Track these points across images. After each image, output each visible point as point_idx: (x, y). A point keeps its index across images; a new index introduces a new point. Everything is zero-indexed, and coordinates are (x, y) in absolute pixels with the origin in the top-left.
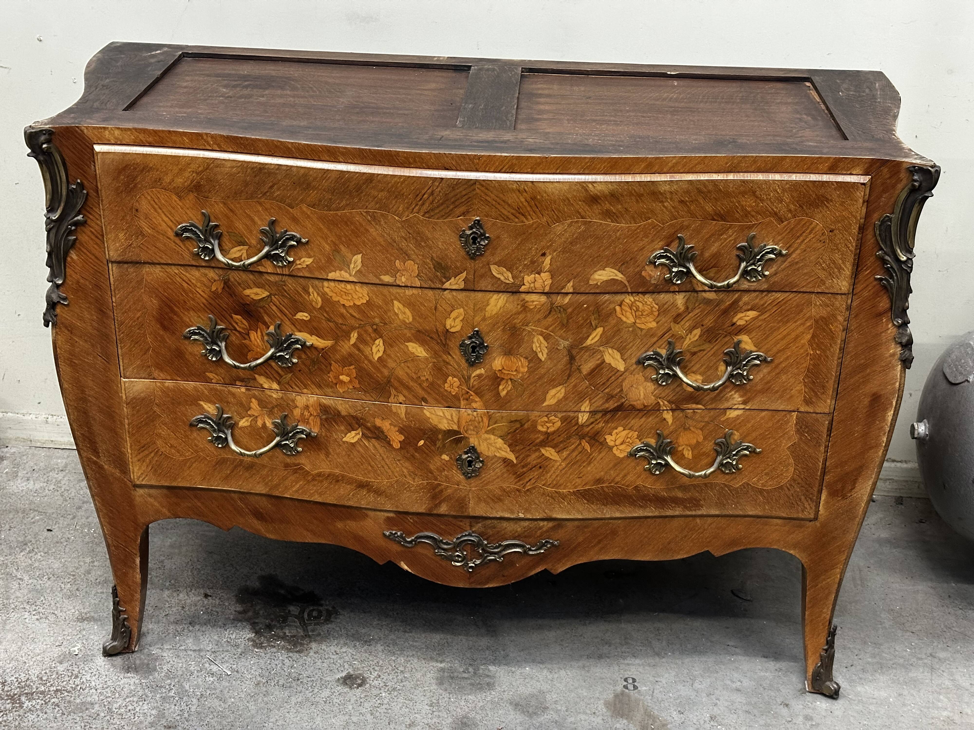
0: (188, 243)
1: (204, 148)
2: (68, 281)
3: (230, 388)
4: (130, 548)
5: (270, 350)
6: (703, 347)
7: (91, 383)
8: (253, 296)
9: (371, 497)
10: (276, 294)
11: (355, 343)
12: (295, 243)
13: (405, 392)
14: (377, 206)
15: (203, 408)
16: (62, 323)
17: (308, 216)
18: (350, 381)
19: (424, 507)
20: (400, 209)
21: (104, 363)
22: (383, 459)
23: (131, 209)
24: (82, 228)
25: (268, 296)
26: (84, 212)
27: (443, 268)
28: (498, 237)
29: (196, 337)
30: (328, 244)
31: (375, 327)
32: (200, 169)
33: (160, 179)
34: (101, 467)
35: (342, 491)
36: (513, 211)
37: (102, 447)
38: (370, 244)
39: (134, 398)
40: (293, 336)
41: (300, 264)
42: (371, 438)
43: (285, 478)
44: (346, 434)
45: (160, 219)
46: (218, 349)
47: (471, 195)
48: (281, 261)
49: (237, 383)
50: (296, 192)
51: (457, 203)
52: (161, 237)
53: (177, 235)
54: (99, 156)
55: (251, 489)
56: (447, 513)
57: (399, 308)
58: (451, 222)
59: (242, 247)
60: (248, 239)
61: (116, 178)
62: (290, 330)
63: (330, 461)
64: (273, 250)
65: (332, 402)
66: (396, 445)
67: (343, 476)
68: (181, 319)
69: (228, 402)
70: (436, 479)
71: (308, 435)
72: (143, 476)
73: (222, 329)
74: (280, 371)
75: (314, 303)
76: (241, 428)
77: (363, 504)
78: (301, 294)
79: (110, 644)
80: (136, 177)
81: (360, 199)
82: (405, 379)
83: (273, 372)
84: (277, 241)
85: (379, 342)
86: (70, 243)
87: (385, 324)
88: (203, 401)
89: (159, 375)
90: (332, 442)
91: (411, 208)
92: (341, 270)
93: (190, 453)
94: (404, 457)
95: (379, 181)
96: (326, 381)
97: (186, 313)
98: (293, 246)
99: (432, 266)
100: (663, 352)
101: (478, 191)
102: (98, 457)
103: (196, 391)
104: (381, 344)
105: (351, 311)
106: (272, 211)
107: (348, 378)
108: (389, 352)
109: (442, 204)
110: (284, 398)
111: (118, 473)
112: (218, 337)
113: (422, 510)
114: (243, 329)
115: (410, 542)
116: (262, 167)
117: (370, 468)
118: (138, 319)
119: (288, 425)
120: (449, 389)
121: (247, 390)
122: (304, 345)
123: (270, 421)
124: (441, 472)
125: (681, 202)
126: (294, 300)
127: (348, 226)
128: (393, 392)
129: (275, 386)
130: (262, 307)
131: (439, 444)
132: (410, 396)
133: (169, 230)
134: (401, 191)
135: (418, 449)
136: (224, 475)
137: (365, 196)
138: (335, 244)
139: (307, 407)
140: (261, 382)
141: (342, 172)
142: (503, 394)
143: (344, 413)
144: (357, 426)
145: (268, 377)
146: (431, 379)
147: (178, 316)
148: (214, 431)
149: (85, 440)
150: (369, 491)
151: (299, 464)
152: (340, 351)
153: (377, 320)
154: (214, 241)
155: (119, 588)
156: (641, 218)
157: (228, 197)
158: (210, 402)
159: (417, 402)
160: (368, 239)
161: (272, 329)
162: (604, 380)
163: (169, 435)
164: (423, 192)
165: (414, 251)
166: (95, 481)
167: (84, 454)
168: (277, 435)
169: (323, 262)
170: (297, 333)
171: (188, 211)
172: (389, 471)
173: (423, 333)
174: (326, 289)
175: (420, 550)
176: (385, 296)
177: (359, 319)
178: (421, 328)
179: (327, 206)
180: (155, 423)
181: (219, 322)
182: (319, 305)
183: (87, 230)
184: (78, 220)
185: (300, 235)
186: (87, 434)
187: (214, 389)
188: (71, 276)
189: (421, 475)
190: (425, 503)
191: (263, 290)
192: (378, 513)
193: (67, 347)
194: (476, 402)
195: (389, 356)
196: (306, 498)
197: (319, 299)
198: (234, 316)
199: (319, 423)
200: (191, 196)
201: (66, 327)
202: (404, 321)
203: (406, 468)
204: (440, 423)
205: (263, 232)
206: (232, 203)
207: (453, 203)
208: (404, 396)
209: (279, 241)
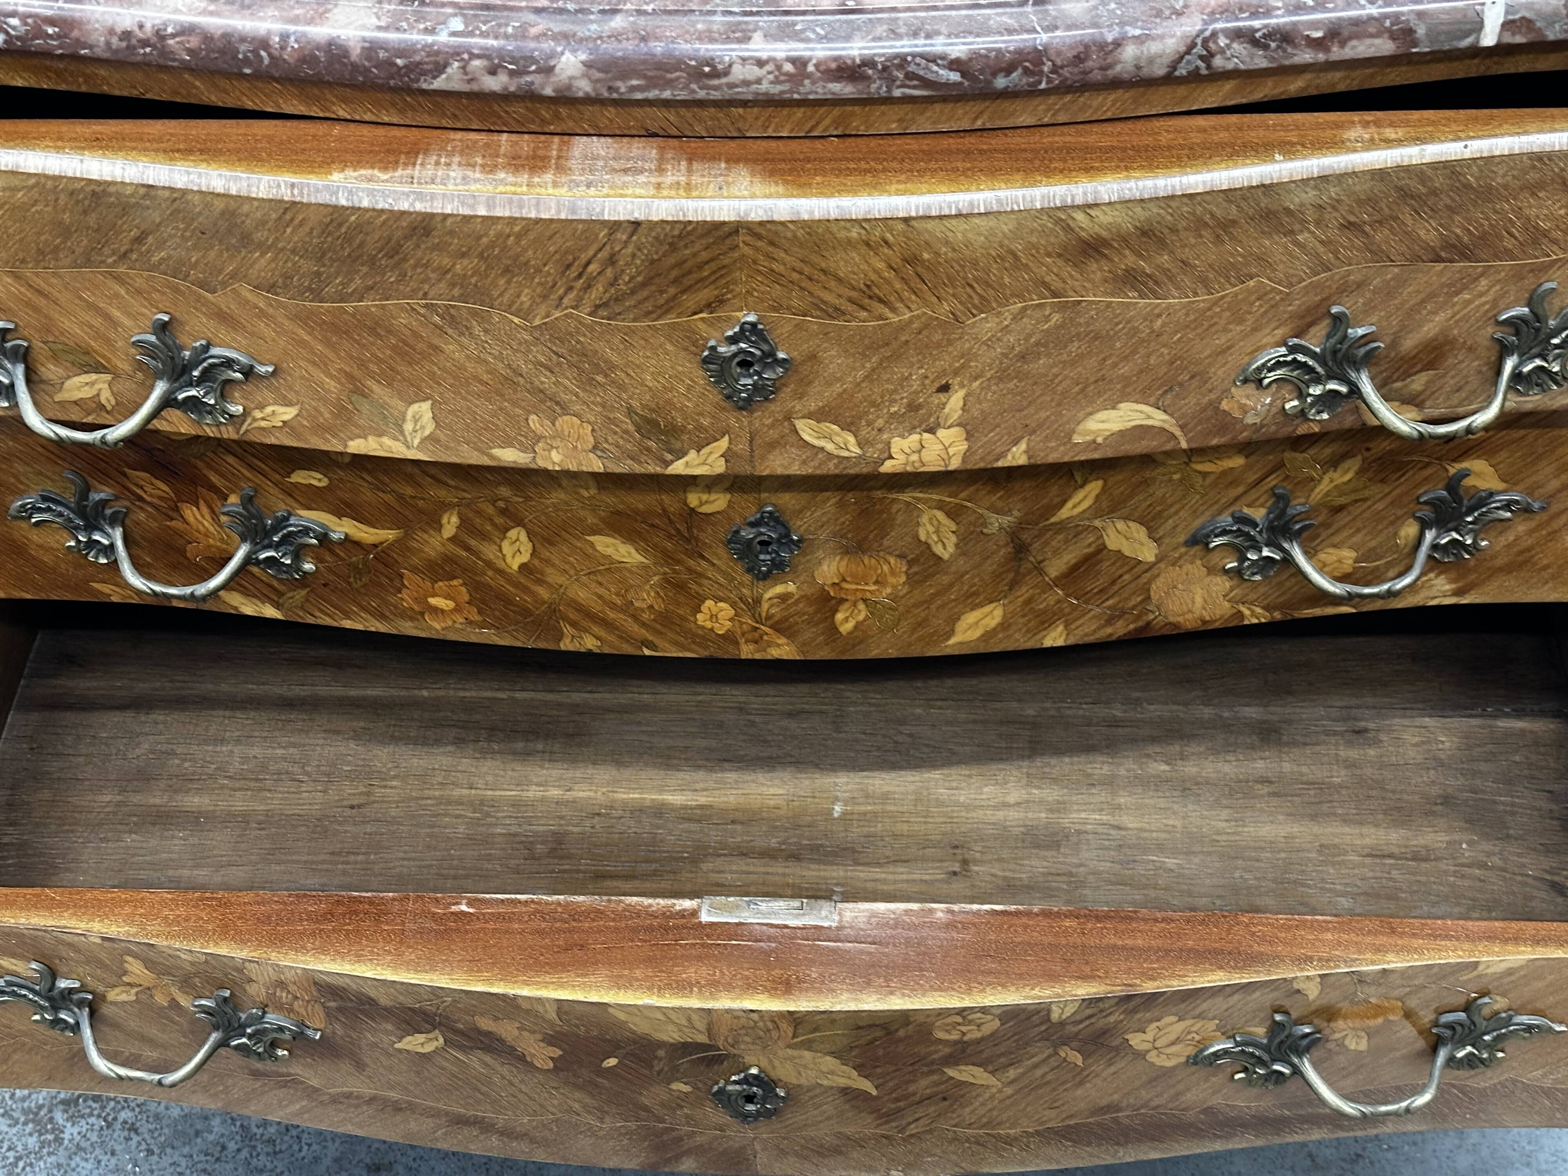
5: (239, 546)
6: (1366, 493)
11: (455, 536)
12: (238, 375)
13: (599, 631)
18: (457, 609)
20: (524, 299)
27: (662, 432)
28: (813, 357)
30: (331, 377)
36: (854, 294)
38: (450, 381)
40: (292, 520)
41: (263, 419)
46: (106, 541)
47: (726, 261)
48: (210, 413)
51: (687, 282)
58: (673, 326)
59: (94, 376)
60: (106, 359)
64: (181, 389)
73: (107, 500)
74: (274, 584)
82: (596, 606)
84: (187, 368)
85: (519, 535)
87: (528, 498)
91: (554, 297)
92: (379, 436)
95: (451, 232)
96: (396, 609)
98: (233, 381)
99: (631, 428)
100: (1259, 514)
101: (746, 250)
104: (524, 538)
106: (156, 297)
107: (451, 604)
108: (545, 554)
109: (644, 285)
114: (161, 498)
120: (709, 624)
122: (324, 538)
125: (1349, 226)
127: (378, 336)
128: (568, 630)
129: (271, 610)
132: (612, 638)
137: (414, 267)
138: (350, 377)
140: (234, 603)
142: (846, 628)
145: (246, 593)
146: (659, 606)
152: (421, 550)
154: (14, 365)
156: (1227, 278)
159: (630, 648)
160: (443, 369)
162: (1102, 581)
164: (584, 257)
165: (576, 395)
169: (327, 415)
170: (301, 512)
179: (309, 291)
181: (94, 485)
185: (247, 357)
194: (778, 645)
195: (547, 561)
198: (129, 472)
202: (577, 493)
205: (143, 347)
207: (676, 281)
208: (597, 638)
209: (191, 370)
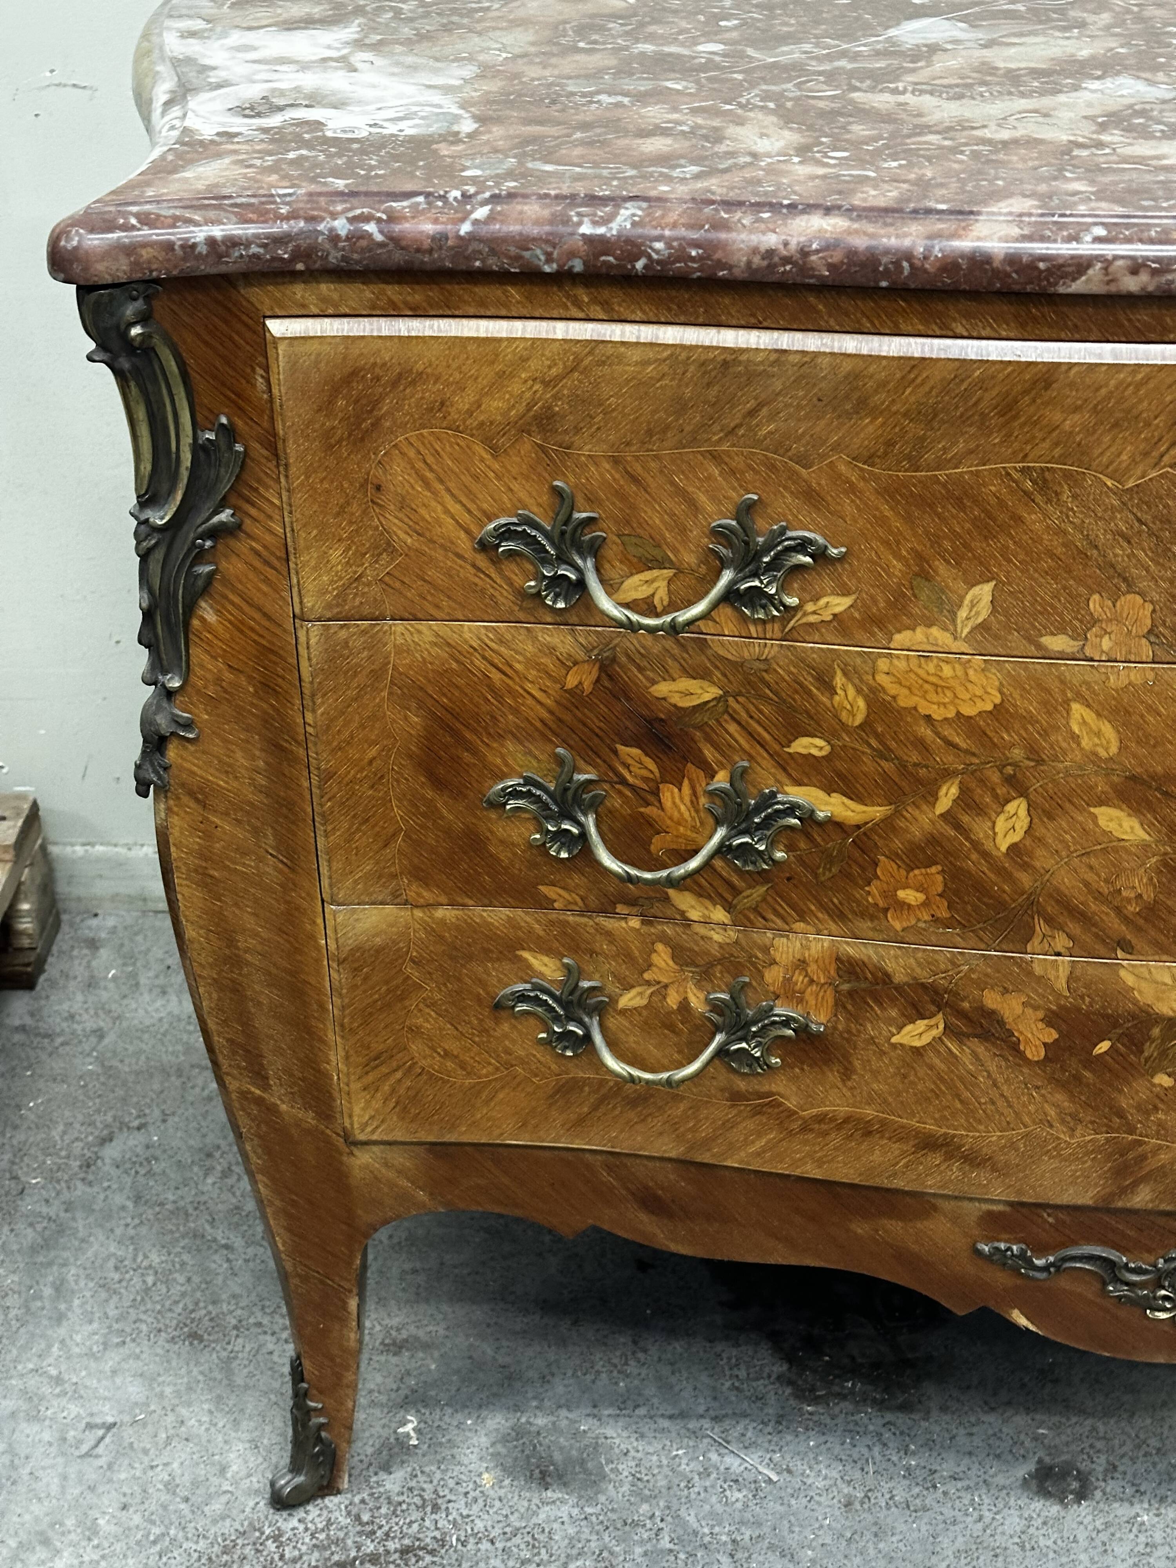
0: (511, 569)
1: (563, 314)
2: (193, 679)
3: (601, 920)
4: (337, 1279)
5: (715, 831)
7: (250, 922)
8: (676, 700)
9: (955, 1171)
10: (740, 694)
11: (948, 811)
12: (808, 559)
13: (1074, 928)
14: (1057, 452)
15: (529, 966)
16: (183, 785)
17: (852, 484)
18: (926, 904)
19: (1090, 1194)
20: (1124, 457)
21: (280, 872)
22: (995, 1084)
23: (364, 485)
24: (232, 542)
25: (717, 699)
26: (233, 500)
29: (521, 803)
30: (900, 558)
31: (1009, 770)
32: (554, 371)
33: (442, 404)
34: (272, 1109)
35: (877, 1156)
37: (274, 1065)
38: (1021, 557)
39: (358, 948)
40: (780, 797)
41: (814, 613)
42: (968, 1036)
43: (728, 1126)
44: (900, 1028)
45: (439, 508)
46: (575, 831)
48: (764, 607)
49: (620, 908)
50: (822, 423)
52: (439, 554)
53: (484, 547)
54: (281, 348)
55: (641, 1149)
56: (1150, 1206)
57: (1084, 722)
59: (655, 573)
60: (675, 550)
61: (326, 407)
62: (771, 781)
63: (851, 1089)
64: (744, 579)
65: (871, 952)
66: (1035, 1053)
67: (883, 1123)
68: (482, 759)
69: (592, 952)
70: (1131, 1131)
71: (803, 1030)
72: (375, 1124)
73: (590, 782)
74: (735, 880)
75: (844, 716)
76: (623, 1012)
77: (931, 1185)
78: (809, 693)
79: (287, 1483)
80: (378, 402)
81: (1009, 435)
82: (1078, 895)
83: (717, 883)
84: (758, 555)
85: (1018, 808)
86: (200, 583)
87: (1040, 762)
88: (530, 950)
89: (419, 895)
90: (861, 1044)
91: (1155, 454)
92: (929, 626)
93: (490, 1068)
94: (1052, 1080)
95: (1072, 385)
96: (859, 903)
97: (495, 745)
98: (802, 567)
102: (266, 1087)
103: (513, 927)
104: (1023, 812)
105: (948, 732)
106: (749, 476)
107: (921, 897)
108: (1040, 831)
110: (744, 943)
111: (310, 1118)
112: (577, 800)
113: (1086, 1198)
114: (645, 779)
115: (1045, 1269)
116: (729, 358)
117: (959, 1106)
118: (371, 762)
119: (749, 1006)
121: (643, 922)
122: (809, 818)
123: (702, 996)
124: (1147, 1113)
126: (791, 707)
127: (962, 508)
128: (1041, 927)
129: (719, 914)
130: (700, 727)
131: (1149, 1050)
132: (1088, 938)
133: (463, 535)
134: (1133, 407)
135: (1091, 1062)
136: (573, 1117)
137: (1024, 424)
138: (920, 557)
139: (801, 964)
140: (683, 907)
141: (963, 363)
143: (900, 977)
144: (933, 1008)
146: (1149, 895)
147: (475, 752)
148: (557, 1019)
149: (234, 1053)
150: (949, 1157)
151: (770, 1094)
152: (906, 831)
153: (1017, 753)
154: (584, 560)
155: (307, 1364)
157: (628, 444)
158: (548, 951)
159: (1102, 951)
160: (1019, 543)
161: (721, 780)
163: (441, 1029)
165: (1146, 568)
166: (256, 1141)
167: (233, 1085)
168: (717, 1029)
169: (882, 605)
170: (788, 789)
171: (515, 486)
172: (1006, 1111)
173: (1143, 782)
174: (882, 679)
175: (1064, 1283)
176: (1048, 691)
177: (967, 752)
178: (1139, 770)
179: (909, 457)
180: (407, 1003)
181: (581, 763)
182: (859, 719)
183: (242, 546)
184: (222, 524)
185: (825, 536)
186: (241, 1039)
187: (560, 922)
188: (202, 666)
189: (1092, 1122)
190: (1096, 1185)
191: (705, 684)
192: (966, 1204)
193: (195, 841)
195: (1040, 840)
196: (781, 1168)
197: (861, 703)
198: (620, 747)
199: (831, 1001)
200: (526, 446)
201: (191, 794)
202: (1096, 754)
203: (1057, 1106)
204: (1158, 999)
205: (720, 534)
206: (637, 458)
208: (1069, 937)
209: (762, 556)
